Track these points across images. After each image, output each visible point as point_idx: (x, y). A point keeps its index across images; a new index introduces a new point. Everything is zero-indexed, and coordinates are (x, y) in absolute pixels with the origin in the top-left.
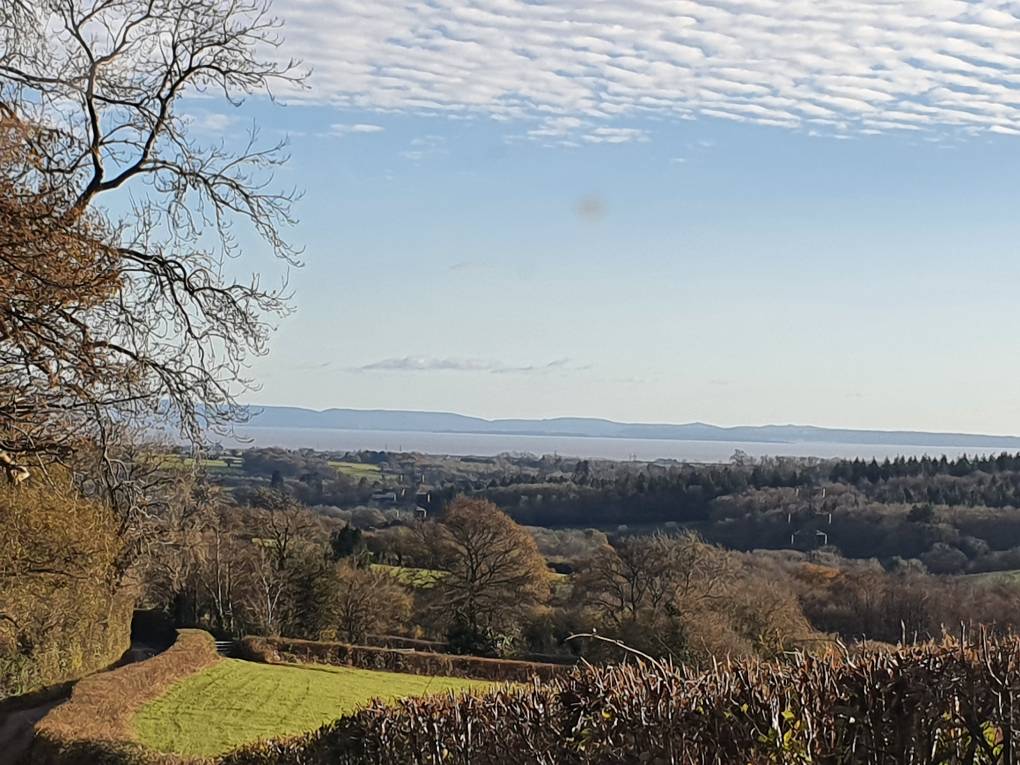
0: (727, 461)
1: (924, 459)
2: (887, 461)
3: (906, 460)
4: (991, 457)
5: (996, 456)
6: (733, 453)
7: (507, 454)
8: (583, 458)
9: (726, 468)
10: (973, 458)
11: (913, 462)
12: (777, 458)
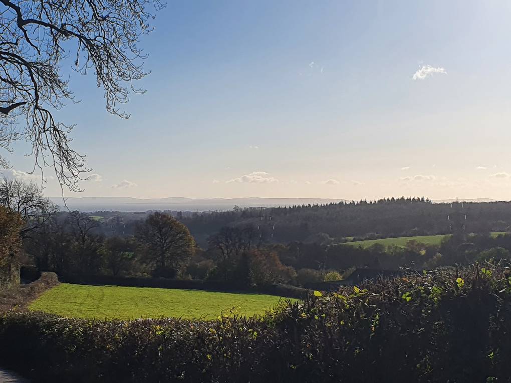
0: (232, 210)
1: (303, 206)
2: (290, 207)
3: (297, 206)
4: (327, 205)
5: (328, 204)
6: (234, 206)
7: (151, 211)
8: (179, 211)
9: (233, 212)
10: (320, 205)
11: (299, 207)
12: (250, 208)
